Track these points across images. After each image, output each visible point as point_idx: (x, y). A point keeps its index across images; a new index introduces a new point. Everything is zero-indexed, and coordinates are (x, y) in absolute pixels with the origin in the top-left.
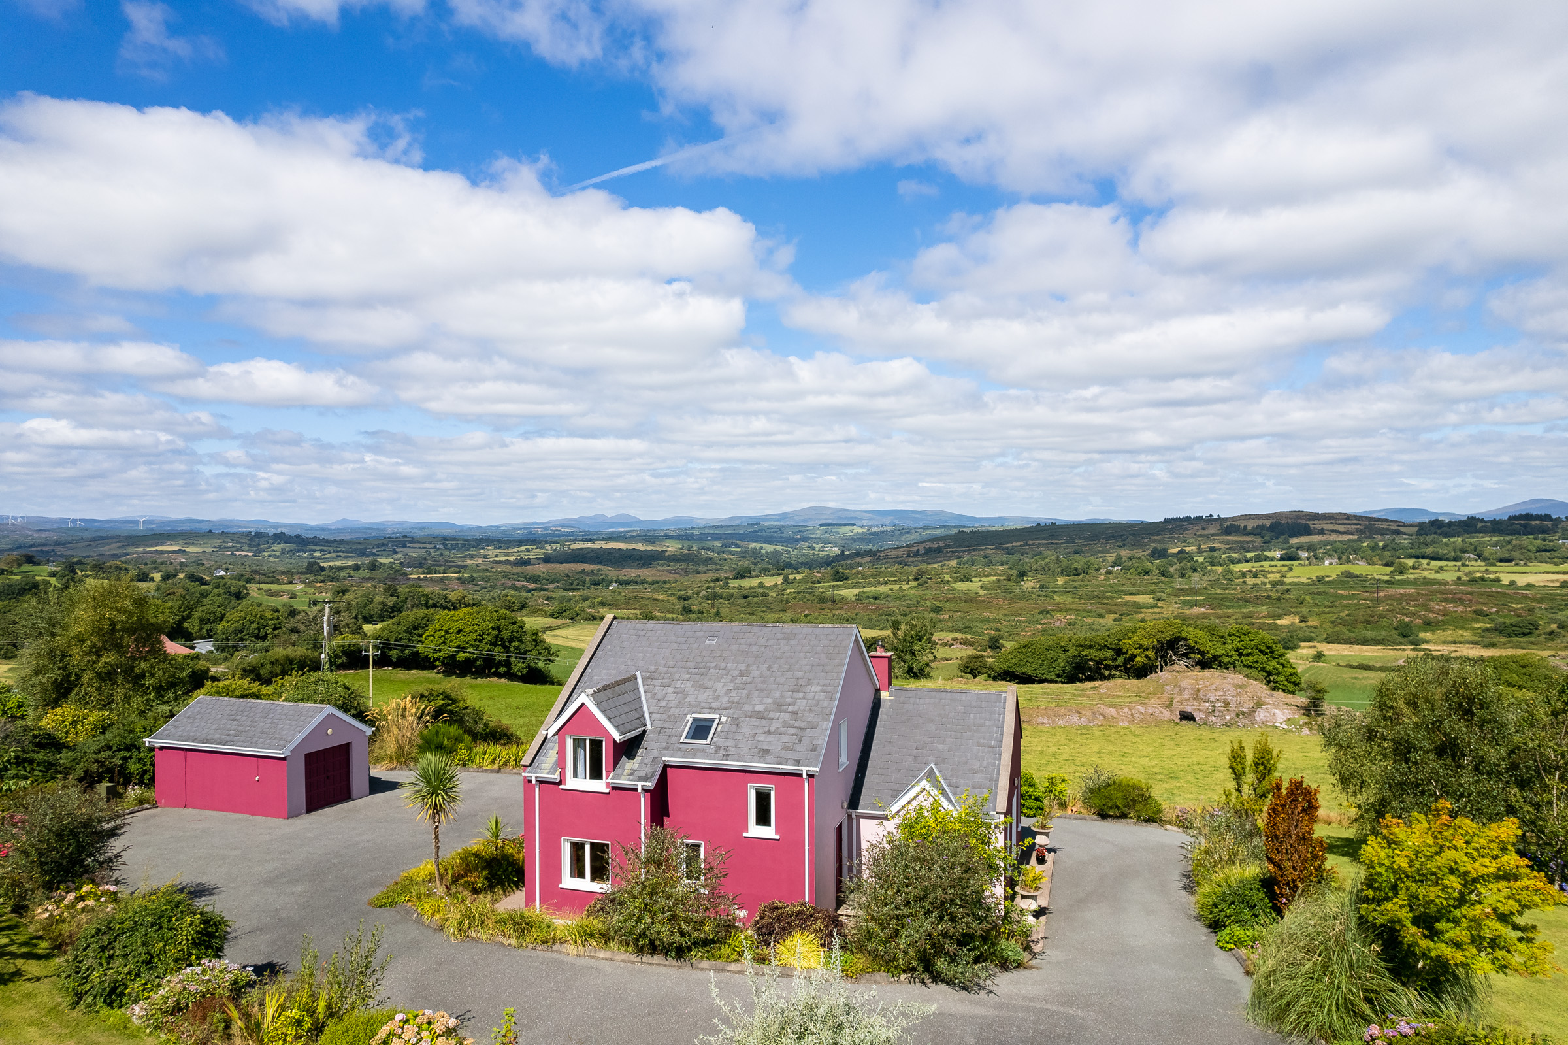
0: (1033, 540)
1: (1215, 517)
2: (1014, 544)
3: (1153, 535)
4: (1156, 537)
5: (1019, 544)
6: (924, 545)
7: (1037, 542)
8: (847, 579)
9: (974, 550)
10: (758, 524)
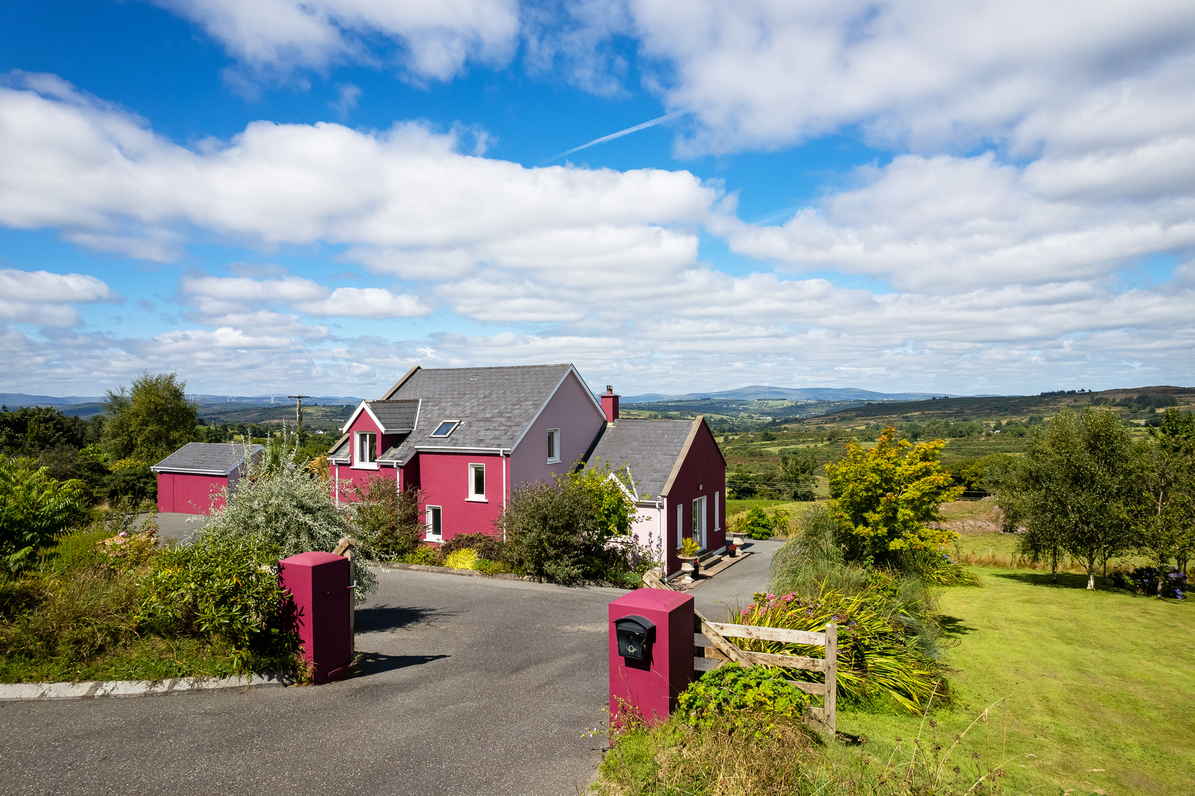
0: (929, 410)
1: (1087, 391)
2: (913, 414)
3: (1031, 406)
4: (1033, 408)
5: (917, 414)
6: (839, 414)
7: (932, 412)
8: (774, 439)
9: (880, 418)
10: (709, 399)
